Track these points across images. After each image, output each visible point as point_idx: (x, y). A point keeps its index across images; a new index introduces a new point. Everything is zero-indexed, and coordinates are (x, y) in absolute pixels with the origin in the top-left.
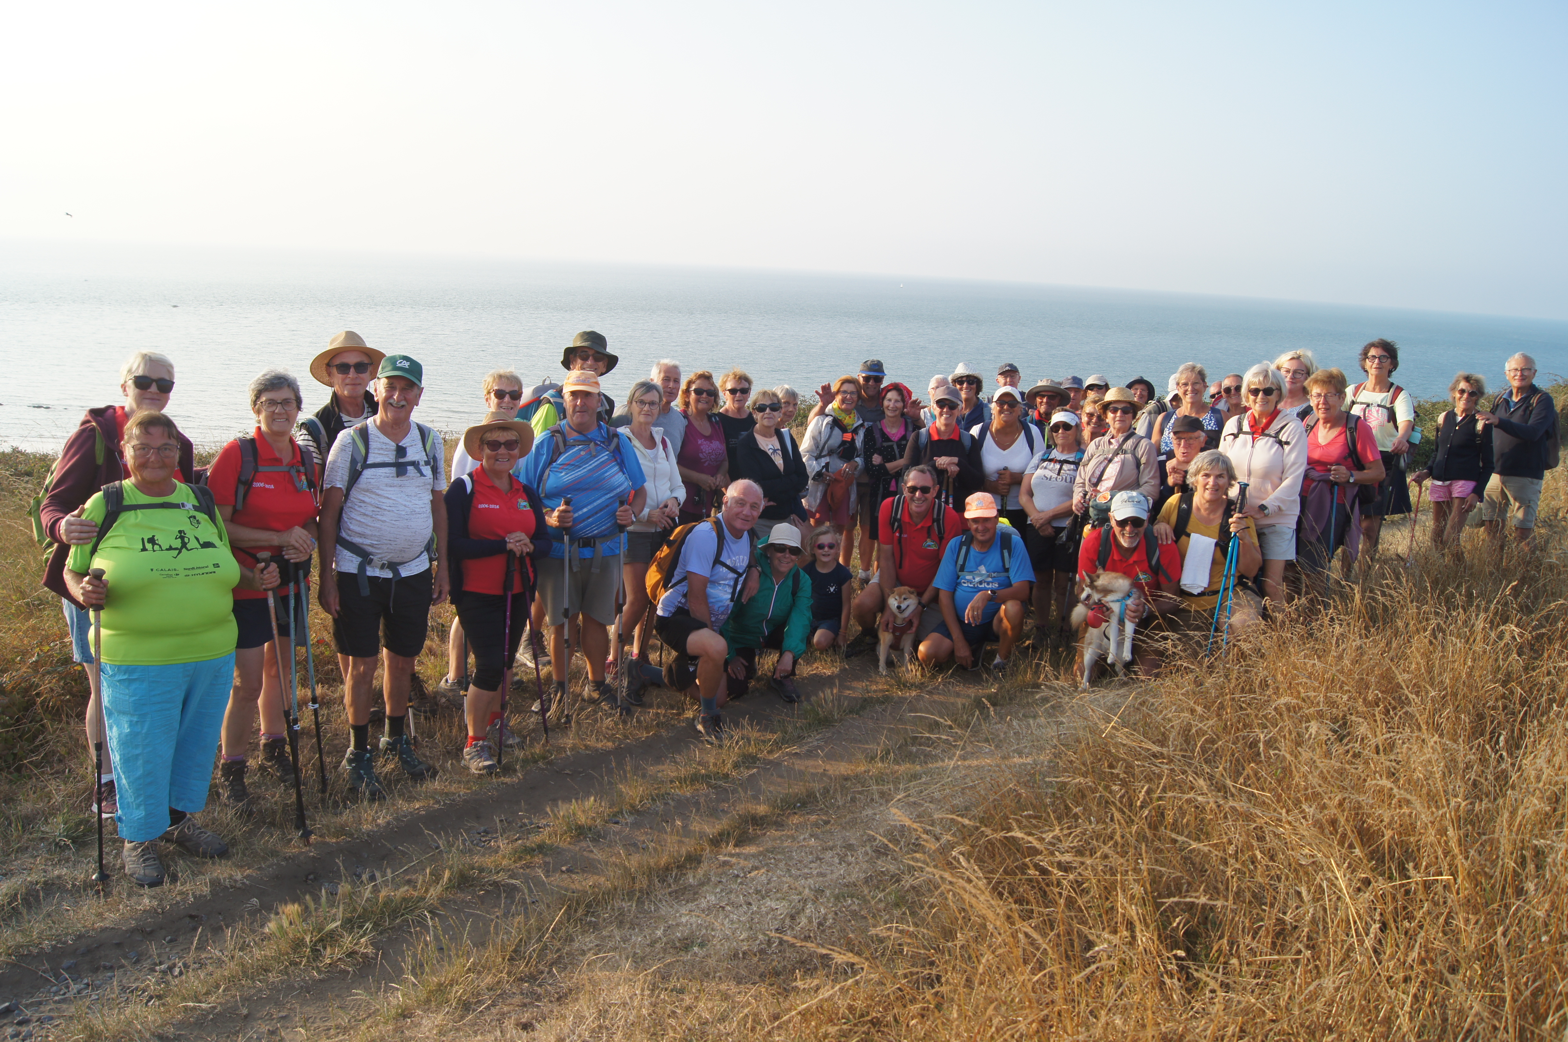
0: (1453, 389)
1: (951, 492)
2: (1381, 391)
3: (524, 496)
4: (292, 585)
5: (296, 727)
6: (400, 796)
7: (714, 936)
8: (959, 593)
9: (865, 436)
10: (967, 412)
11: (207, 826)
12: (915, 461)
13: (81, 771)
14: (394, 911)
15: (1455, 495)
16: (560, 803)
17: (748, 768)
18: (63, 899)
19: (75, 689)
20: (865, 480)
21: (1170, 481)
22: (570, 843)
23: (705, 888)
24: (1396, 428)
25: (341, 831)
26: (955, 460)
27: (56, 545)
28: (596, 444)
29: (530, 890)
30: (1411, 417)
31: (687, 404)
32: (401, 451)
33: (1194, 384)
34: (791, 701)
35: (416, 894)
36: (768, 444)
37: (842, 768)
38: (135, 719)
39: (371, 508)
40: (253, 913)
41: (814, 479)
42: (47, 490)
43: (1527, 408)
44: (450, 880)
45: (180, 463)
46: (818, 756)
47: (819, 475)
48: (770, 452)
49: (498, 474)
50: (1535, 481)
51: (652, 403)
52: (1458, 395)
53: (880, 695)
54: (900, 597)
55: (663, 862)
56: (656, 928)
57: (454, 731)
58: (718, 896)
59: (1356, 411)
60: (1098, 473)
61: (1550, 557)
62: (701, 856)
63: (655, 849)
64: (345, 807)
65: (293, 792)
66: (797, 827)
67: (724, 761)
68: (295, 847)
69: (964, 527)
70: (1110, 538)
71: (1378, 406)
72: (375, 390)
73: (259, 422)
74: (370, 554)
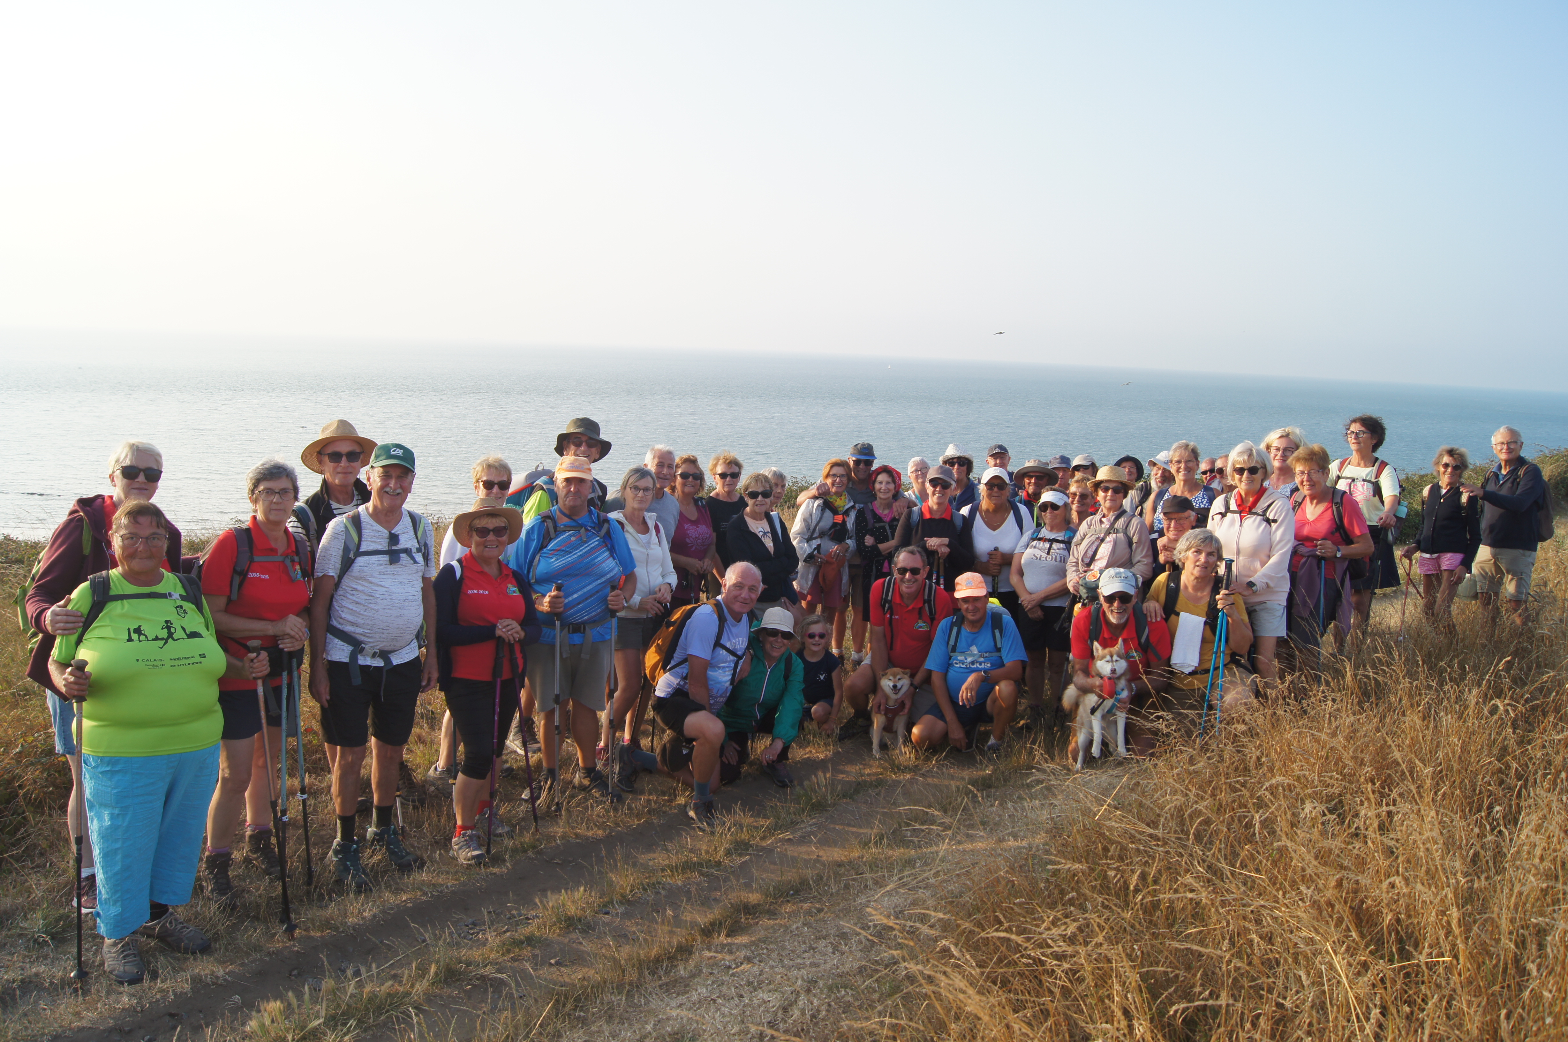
0: (1437, 463)
1: (942, 572)
2: (1366, 466)
3: (514, 581)
4: (285, 674)
5: (285, 819)
6: (386, 887)
7: (705, 1031)
8: (951, 674)
9: (857, 517)
10: (958, 493)
11: (190, 920)
12: (905, 542)
13: (63, 866)
14: (379, 1007)
15: (1444, 567)
16: (549, 893)
17: (740, 855)
18: (40, 998)
19: (57, 781)
20: (857, 561)
21: (1162, 558)
22: (559, 935)
23: (696, 980)
24: (1382, 502)
25: (326, 924)
26: (946, 540)
27: (41, 635)
28: (587, 530)
29: (518, 984)
30: (1397, 492)
32: (394, 539)
33: (1186, 462)
34: (784, 786)
35: (401, 989)
36: (758, 527)
37: (836, 854)
38: (116, 812)
39: (364, 597)
40: (234, 1011)
41: (805, 561)
42: (33, 579)
43: (1515, 479)
44: (436, 974)
45: (168, 552)
46: (811, 842)
47: (810, 558)
48: (760, 535)
49: (487, 561)
50: (1527, 553)
51: (646, 489)
52: (1442, 469)
53: (874, 778)
54: (895, 676)
55: (654, 952)
56: (646, 1023)
57: (443, 820)
58: (710, 988)
59: (1342, 486)
60: (1090, 553)
61: (1542, 629)
62: (692, 946)
63: (645, 940)
64: (331, 899)
65: (279, 885)
66: (790, 916)
67: (716, 848)
68: (279, 941)
69: (954, 607)
70: (1100, 616)
71: (1364, 480)
72: (369, 479)
73: (256, 511)
74: (362, 642)
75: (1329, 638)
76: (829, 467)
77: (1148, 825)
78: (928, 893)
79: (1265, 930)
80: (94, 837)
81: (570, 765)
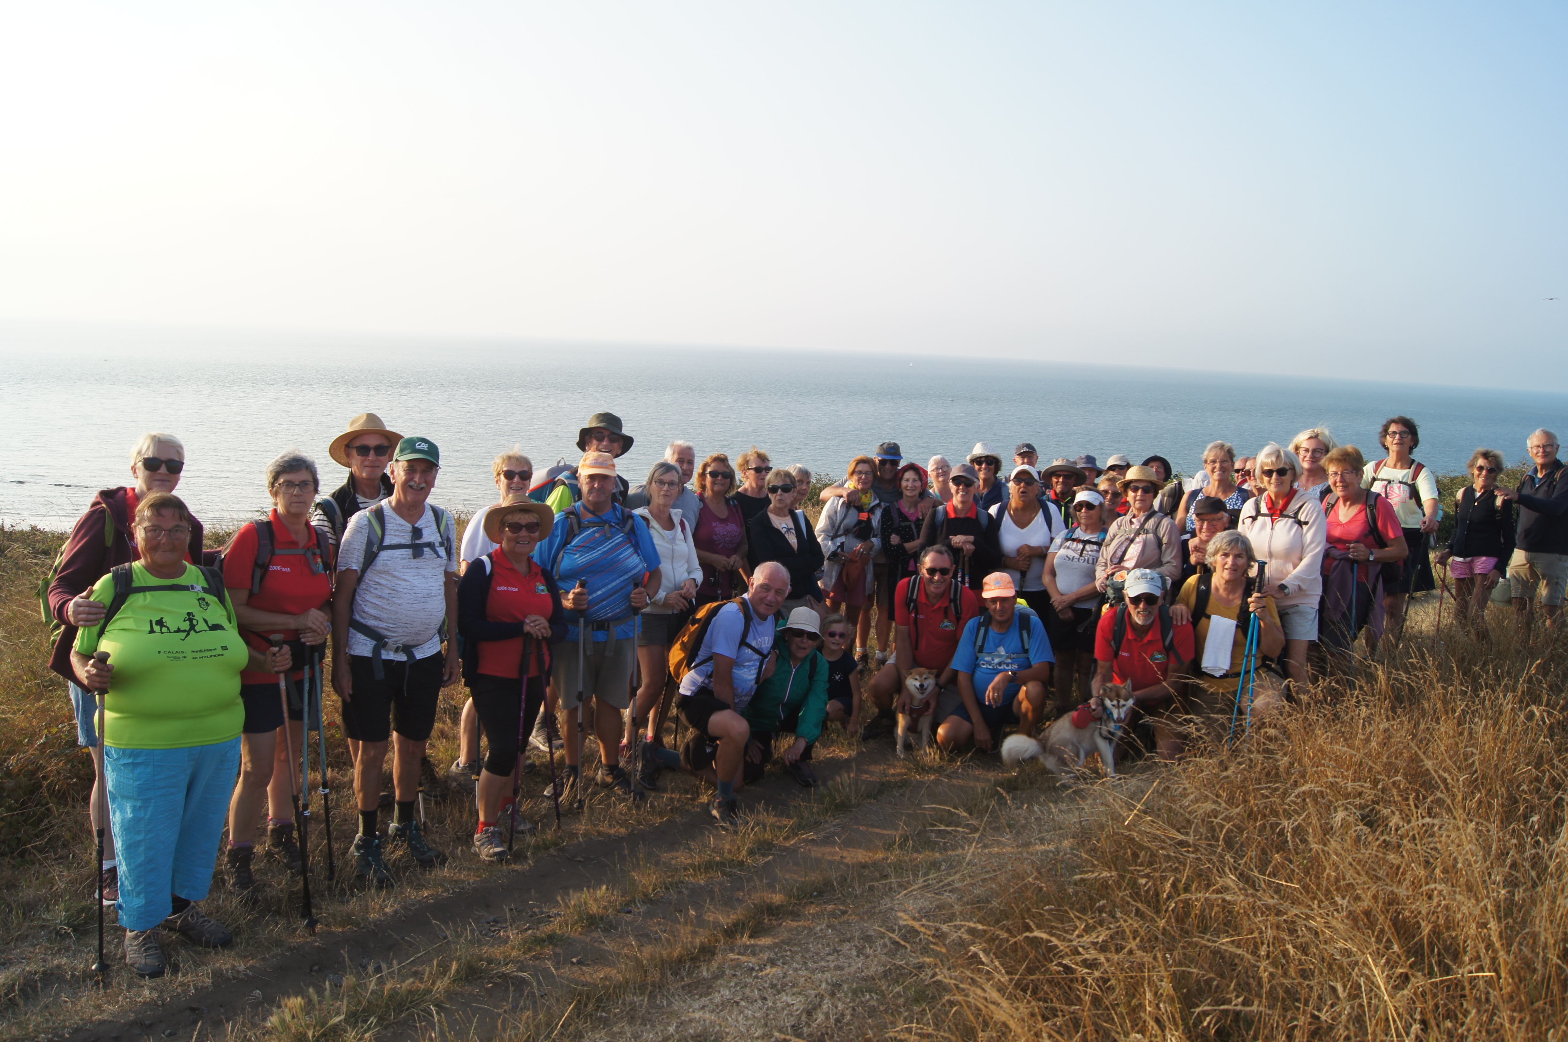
0: (1471, 466)
1: (966, 571)
2: (1402, 468)
3: (541, 579)
4: (307, 668)
5: (307, 813)
6: (408, 883)
7: (728, 1033)
8: (978, 674)
9: (883, 516)
10: (985, 492)
11: (211, 914)
12: (931, 541)
13: (86, 857)
14: (400, 1004)
15: (1477, 571)
16: (571, 891)
17: (764, 855)
18: (61, 990)
19: (82, 772)
20: (882, 560)
21: (1193, 559)
22: (581, 934)
23: (719, 982)
24: (1422, 506)
25: (347, 920)
26: (971, 538)
27: (63, 627)
28: (611, 526)
29: (539, 983)
31: (703, 487)
32: (417, 533)
33: (1222, 462)
34: (808, 785)
35: (422, 986)
36: (782, 523)
37: (861, 855)
38: (139, 804)
39: (387, 591)
40: (256, 1005)
41: (829, 559)
42: (55, 571)
43: (1551, 483)
44: (457, 971)
45: (190, 546)
46: (835, 842)
47: (834, 555)
48: (783, 531)
49: (517, 556)
50: (1563, 557)
51: (670, 484)
52: (1476, 472)
53: (898, 779)
54: (919, 676)
55: (676, 954)
56: (669, 1024)
57: (465, 816)
58: (733, 990)
59: (1377, 488)
60: (1119, 553)
62: (715, 947)
63: (668, 940)
64: (352, 895)
65: (300, 879)
66: (814, 917)
67: (739, 848)
68: (300, 936)
69: (982, 606)
70: (1125, 615)
71: (1400, 482)
72: (392, 472)
73: (276, 504)
74: (384, 637)
75: (1361, 641)
76: (854, 464)
77: (1178, 831)
78: (954, 897)
79: (1299, 940)
80: (116, 829)
81: (593, 762)
